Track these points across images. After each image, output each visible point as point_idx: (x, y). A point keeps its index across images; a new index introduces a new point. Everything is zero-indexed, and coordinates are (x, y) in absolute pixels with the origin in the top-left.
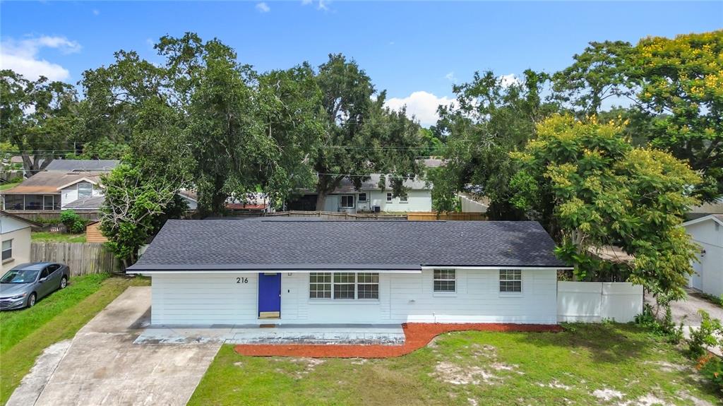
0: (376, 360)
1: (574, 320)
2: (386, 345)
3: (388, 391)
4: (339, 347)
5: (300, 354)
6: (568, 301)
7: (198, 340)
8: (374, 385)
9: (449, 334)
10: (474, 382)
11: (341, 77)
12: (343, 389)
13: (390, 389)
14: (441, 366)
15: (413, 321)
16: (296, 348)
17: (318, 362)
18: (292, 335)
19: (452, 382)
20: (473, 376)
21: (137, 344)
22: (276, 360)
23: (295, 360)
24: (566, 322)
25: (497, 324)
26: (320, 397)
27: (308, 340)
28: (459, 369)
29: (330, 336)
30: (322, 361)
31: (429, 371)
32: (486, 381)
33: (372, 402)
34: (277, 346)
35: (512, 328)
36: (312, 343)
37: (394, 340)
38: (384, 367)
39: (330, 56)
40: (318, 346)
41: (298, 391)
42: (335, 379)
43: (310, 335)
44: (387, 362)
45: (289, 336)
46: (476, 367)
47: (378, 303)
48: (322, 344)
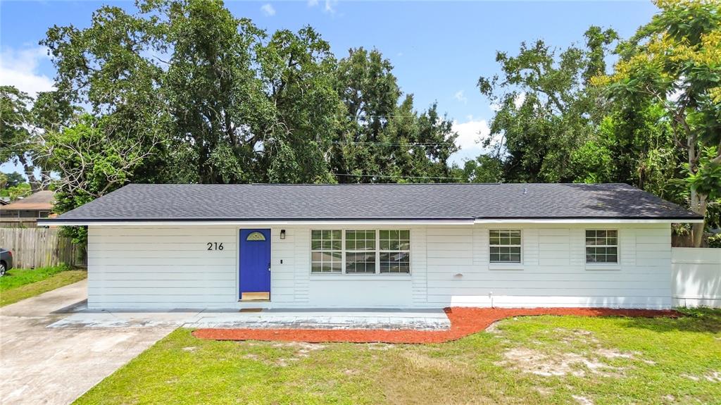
0: (408, 346)
1: (695, 304)
2: (422, 330)
3: (429, 384)
4: (351, 331)
5: (290, 339)
6: (684, 278)
7: (144, 324)
8: (406, 376)
9: (515, 319)
10: (575, 374)
11: (363, 68)
12: (353, 380)
13: (433, 383)
14: (512, 353)
15: (460, 305)
16: (288, 332)
17: (315, 347)
18: (284, 320)
19: (537, 372)
20: (569, 364)
21: (51, 328)
22: (251, 344)
23: (280, 345)
24: (685, 308)
25: (582, 309)
26: (312, 391)
27: (306, 324)
28: (543, 356)
29: (339, 320)
30: (323, 347)
31: (494, 360)
32: (594, 371)
33: (401, 400)
34: (257, 331)
35: (605, 313)
36: (313, 327)
37: (435, 325)
38: (420, 353)
39: (351, 51)
40: (320, 331)
41: (275, 381)
42: (341, 367)
43: (309, 319)
44: (425, 348)
45: (279, 320)
46: (571, 354)
47: (409, 278)
48: (326, 329)
